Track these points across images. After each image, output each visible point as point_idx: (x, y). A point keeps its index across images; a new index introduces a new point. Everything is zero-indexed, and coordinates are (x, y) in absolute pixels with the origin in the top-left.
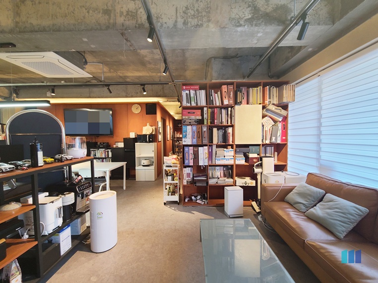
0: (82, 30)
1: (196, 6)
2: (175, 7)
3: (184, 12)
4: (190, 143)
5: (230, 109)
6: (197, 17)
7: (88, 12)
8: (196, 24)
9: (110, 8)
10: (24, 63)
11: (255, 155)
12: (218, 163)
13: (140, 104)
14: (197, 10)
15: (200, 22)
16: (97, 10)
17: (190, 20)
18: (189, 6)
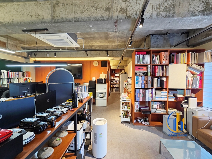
0: (92, 21)
1: (166, 4)
2: (151, 5)
3: (157, 8)
4: (140, 87)
5: (165, 66)
6: (166, 11)
7: (96, 10)
8: (165, 15)
9: (110, 7)
10: (47, 40)
11: (181, 96)
12: (157, 99)
13: (98, 61)
14: (166, 6)
15: (168, 14)
16: (102, 8)
17: (161, 13)
18: (161, 4)
